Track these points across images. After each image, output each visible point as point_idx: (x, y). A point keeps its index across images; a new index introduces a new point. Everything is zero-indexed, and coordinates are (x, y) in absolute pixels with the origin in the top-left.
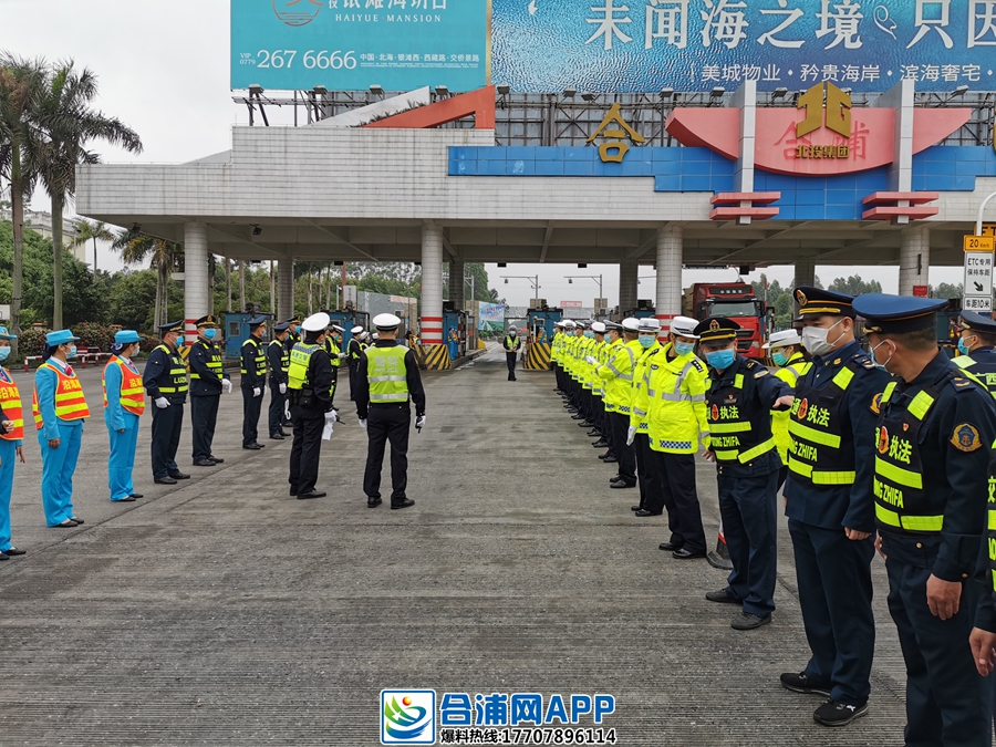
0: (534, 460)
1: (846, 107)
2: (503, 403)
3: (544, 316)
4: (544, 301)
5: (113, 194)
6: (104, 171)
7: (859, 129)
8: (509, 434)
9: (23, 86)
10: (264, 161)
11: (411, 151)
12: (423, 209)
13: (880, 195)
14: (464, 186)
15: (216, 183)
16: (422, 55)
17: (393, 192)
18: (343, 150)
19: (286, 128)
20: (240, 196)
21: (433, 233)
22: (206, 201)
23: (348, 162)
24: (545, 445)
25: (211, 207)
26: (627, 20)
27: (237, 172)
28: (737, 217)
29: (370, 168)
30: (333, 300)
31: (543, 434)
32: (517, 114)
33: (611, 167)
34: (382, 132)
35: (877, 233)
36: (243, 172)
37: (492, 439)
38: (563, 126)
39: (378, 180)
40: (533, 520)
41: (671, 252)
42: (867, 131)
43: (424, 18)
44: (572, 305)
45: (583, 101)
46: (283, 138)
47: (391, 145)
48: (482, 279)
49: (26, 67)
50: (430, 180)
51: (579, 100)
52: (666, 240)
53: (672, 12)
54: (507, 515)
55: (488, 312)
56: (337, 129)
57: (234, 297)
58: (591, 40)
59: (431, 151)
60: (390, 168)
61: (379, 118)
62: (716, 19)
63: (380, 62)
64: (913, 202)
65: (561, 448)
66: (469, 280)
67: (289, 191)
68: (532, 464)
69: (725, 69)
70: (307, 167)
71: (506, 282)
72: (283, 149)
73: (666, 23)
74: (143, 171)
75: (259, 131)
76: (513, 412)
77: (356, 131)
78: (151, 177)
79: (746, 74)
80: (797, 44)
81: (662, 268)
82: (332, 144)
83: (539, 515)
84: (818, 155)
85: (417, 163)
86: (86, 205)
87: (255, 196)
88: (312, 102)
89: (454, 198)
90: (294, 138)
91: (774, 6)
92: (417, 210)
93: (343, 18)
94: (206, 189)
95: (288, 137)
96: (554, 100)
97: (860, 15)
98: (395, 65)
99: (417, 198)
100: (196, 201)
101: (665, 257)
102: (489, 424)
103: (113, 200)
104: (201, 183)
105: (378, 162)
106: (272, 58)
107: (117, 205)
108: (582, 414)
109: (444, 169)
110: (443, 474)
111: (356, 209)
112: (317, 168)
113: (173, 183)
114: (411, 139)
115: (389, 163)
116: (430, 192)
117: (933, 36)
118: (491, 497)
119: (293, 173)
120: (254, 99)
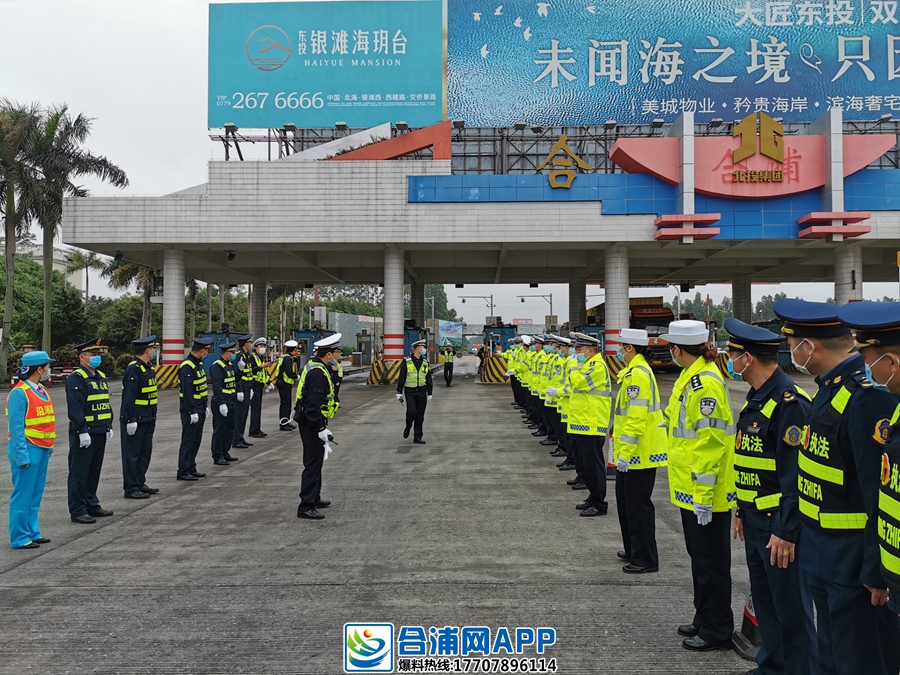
0: (496, 487)
1: (778, 135)
2: (463, 418)
3: (500, 333)
4: (499, 319)
5: (97, 224)
6: (90, 203)
7: (792, 155)
8: (468, 455)
9: (18, 127)
10: (238, 192)
11: (374, 181)
12: (385, 234)
13: (815, 215)
14: (423, 213)
15: (193, 213)
16: (383, 95)
17: (357, 218)
18: (312, 181)
19: (258, 162)
20: (215, 224)
21: (395, 256)
22: (184, 229)
23: (315, 192)
24: (506, 468)
25: (188, 235)
26: (572, 60)
27: (213, 203)
28: (680, 237)
29: (335, 197)
30: (306, 320)
31: (503, 455)
32: (472, 148)
33: (560, 193)
34: (347, 164)
35: (812, 252)
36: (218, 203)
37: (451, 461)
38: (514, 159)
39: (342, 207)
40: (498, 575)
41: (618, 272)
42: (800, 157)
43: (385, 62)
44: (524, 322)
45: (532, 133)
46: (255, 171)
47: (354, 176)
48: (442, 300)
49: (22, 111)
50: (392, 207)
51: (528, 133)
52: (614, 260)
53: (613, 53)
54: (467, 567)
55: (448, 329)
56: (305, 162)
57: (215, 319)
58: (539, 79)
59: (392, 181)
60: (354, 197)
61: (344, 152)
62: (654, 58)
63: (346, 102)
64: (846, 222)
65: (523, 471)
66: (429, 300)
67: (260, 219)
68: (495, 493)
69: (663, 103)
70: (276, 197)
71: (464, 301)
72: (255, 182)
73: (608, 62)
74: (125, 203)
75: (233, 165)
76: (472, 428)
77: (323, 164)
78: (133, 208)
79: (683, 107)
80: (730, 79)
81: (610, 286)
82: (300, 176)
83: (504, 566)
84: (754, 179)
85: (379, 191)
86: (72, 235)
87: (229, 224)
88: (283, 139)
89: (414, 223)
90: (265, 171)
91: (708, 45)
92: (380, 234)
93: (311, 63)
94: (183, 219)
95: (260, 171)
96: (505, 133)
97: (786, 53)
98: (359, 104)
99: (380, 223)
100: (174, 229)
101: (613, 275)
102: (447, 443)
103: (97, 229)
104: (178, 213)
105: (342, 192)
106: (245, 100)
107: (100, 235)
108: (543, 431)
109: (404, 196)
110: (396, 506)
111: (323, 234)
112: (287, 197)
113: (152, 213)
114: (374, 170)
115: (353, 191)
116: (391, 218)
117: (855, 69)
118: (448, 540)
119: (264, 203)
120: (230, 137)
